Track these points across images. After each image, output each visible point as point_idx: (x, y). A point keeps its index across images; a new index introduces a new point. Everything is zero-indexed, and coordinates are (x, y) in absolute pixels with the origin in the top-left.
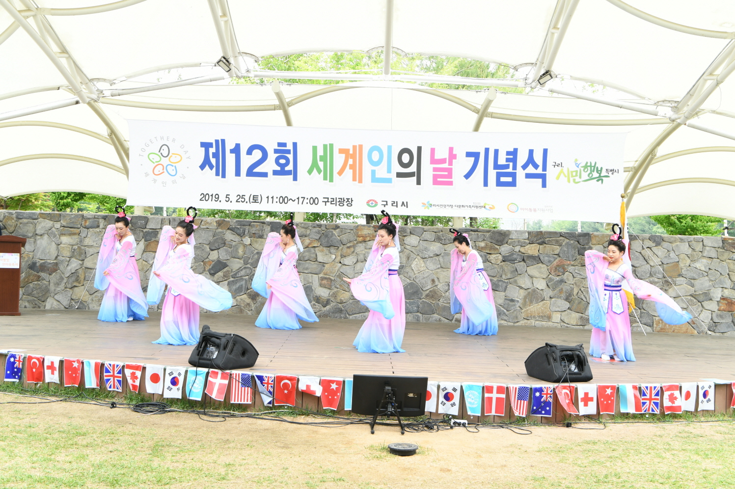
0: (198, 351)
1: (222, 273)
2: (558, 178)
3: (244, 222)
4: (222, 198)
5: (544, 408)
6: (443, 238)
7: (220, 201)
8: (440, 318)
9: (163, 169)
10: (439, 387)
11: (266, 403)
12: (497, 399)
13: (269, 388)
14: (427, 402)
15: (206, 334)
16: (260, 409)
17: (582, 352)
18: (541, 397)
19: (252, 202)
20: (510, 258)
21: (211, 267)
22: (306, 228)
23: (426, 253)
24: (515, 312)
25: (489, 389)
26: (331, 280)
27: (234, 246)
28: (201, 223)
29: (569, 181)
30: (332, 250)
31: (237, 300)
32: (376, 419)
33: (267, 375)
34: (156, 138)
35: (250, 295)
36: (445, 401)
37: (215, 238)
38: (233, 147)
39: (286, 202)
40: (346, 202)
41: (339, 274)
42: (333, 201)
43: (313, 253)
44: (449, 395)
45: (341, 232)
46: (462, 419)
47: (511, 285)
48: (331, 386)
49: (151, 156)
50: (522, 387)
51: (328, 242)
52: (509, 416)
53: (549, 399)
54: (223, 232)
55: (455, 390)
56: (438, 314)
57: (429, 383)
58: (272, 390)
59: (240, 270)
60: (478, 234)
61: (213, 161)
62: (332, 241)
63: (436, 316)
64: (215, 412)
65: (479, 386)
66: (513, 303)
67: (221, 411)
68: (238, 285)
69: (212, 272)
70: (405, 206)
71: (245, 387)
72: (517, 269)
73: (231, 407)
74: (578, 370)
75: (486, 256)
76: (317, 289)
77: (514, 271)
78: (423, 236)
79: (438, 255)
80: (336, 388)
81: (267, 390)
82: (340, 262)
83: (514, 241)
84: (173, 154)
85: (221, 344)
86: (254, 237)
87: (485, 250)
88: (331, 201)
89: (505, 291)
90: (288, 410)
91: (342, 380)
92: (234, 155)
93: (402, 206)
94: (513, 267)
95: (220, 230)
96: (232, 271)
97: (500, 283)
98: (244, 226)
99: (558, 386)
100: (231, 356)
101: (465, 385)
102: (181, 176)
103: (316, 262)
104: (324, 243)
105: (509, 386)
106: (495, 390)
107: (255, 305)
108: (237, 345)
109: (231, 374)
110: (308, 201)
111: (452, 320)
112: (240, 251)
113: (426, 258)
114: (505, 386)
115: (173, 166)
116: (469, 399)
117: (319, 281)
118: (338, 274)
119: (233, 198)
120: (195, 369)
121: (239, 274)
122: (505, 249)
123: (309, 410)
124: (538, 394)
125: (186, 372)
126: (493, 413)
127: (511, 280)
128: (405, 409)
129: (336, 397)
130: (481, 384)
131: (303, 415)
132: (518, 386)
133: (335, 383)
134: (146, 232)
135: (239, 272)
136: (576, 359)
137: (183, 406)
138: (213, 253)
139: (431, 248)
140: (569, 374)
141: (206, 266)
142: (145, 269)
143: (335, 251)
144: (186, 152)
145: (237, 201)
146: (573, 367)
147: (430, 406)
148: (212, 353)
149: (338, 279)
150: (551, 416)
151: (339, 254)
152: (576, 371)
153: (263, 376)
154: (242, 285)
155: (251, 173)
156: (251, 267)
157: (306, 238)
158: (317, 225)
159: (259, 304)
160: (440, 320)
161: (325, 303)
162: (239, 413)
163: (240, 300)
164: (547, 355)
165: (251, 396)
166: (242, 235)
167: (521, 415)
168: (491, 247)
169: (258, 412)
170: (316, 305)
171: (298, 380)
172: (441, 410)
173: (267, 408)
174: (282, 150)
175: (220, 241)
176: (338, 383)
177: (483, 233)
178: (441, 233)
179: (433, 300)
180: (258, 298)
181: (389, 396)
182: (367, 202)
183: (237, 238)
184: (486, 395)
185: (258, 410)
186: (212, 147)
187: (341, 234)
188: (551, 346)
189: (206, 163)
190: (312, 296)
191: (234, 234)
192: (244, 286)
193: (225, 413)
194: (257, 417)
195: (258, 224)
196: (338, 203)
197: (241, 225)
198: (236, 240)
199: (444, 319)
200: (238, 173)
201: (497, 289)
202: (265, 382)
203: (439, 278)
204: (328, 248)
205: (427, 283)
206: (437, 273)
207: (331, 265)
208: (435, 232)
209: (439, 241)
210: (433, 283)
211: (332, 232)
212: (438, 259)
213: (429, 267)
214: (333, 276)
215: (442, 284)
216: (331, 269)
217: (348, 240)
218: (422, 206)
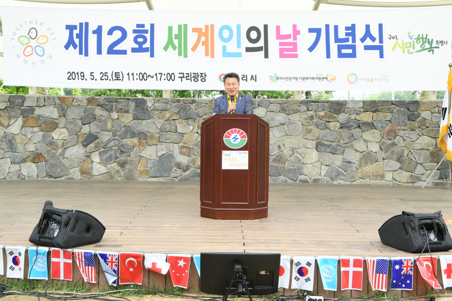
0: (39, 229)
1: (94, 145)
2: (394, 49)
3: (111, 99)
4: (88, 76)
5: (404, 282)
6: (287, 109)
7: (86, 80)
8: (286, 179)
9: (32, 51)
10: (292, 261)
11: (110, 283)
12: (354, 272)
13: (114, 267)
14: (280, 277)
15: (47, 210)
16: (104, 289)
17: (441, 220)
18: (400, 269)
19: (115, 80)
20: (346, 125)
21: (83, 139)
22: (167, 103)
23: (272, 122)
24: (352, 173)
25: (346, 263)
26: (190, 148)
27: (103, 121)
28: (73, 100)
29: (404, 52)
30: (190, 122)
31: (108, 168)
32: (227, 297)
33: (111, 253)
34: (25, 22)
35: (119, 163)
36: (299, 276)
37: (86, 113)
38: (95, 28)
39: (145, 79)
40: (200, 77)
41: (197, 143)
42: (188, 76)
43: (174, 125)
44: (303, 270)
45: (198, 105)
46: (317, 295)
47: (348, 149)
48: (179, 263)
49: (21, 39)
50: (381, 260)
51: (186, 115)
52: (367, 291)
53: (409, 271)
54: (93, 108)
55: (309, 264)
56: (284, 176)
57: (282, 257)
58: (116, 269)
59: (109, 141)
60: (318, 105)
61: (77, 41)
62: (189, 114)
63: (282, 178)
64: (57, 294)
65: (334, 260)
66: (350, 165)
67: (63, 293)
68: (108, 155)
69: (85, 144)
70: (254, 80)
71: (89, 266)
72: (353, 134)
73: (74, 287)
74: (438, 239)
75: (325, 124)
76: (178, 156)
77: (350, 136)
78: (270, 107)
79: (283, 124)
80: (184, 265)
81: (112, 268)
82: (197, 132)
83: (351, 110)
84: (40, 36)
85: (62, 221)
86: (121, 112)
87: (325, 119)
88: (187, 77)
89: (343, 154)
90: (134, 290)
91: (189, 256)
92: (96, 35)
93: (251, 80)
94: (350, 133)
95: (90, 107)
96: (102, 143)
97: (338, 148)
98: (111, 102)
99: (419, 258)
100: (73, 234)
101: (319, 259)
102: (49, 56)
103: (176, 133)
104: (183, 115)
105: (366, 258)
106: (351, 263)
107: (124, 172)
108: (80, 222)
109: (73, 253)
110: (165, 77)
111: (297, 181)
112: (109, 125)
113: (272, 127)
114: (362, 258)
115: (40, 47)
116: (324, 273)
117: (179, 149)
118: (195, 143)
119: (98, 76)
120: (35, 248)
121: (108, 145)
122: (342, 117)
123: (156, 289)
124: (397, 267)
125: (27, 251)
126: (350, 287)
127: (348, 144)
128: (257, 288)
129: (184, 275)
130: (337, 258)
131: (149, 294)
132: (375, 259)
133: (182, 260)
134: (24, 109)
135: (108, 143)
136: (436, 228)
137: (23, 287)
138: (85, 127)
139: (277, 118)
140: (430, 244)
141: (79, 138)
142: (24, 142)
143: (192, 123)
144: (52, 34)
145: (101, 79)
146: (432, 237)
147: (283, 282)
148: (54, 231)
149: (196, 148)
150: (412, 290)
151: (197, 125)
152: (436, 240)
153: (106, 255)
154: (111, 155)
155: (111, 51)
156: (119, 139)
157: (166, 112)
158: (176, 100)
159: (128, 171)
160: (286, 181)
161: (185, 168)
162: (82, 294)
163: (110, 168)
164: (404, 224)
165: (95, 276)
166: (110, 111)
167: (380, 289)
168: (330, 115)
169: (102, 292)
170: (177, 171)
171: (144, 257)
172: (295, 285)
173: (112, 287)
174: (140, 31)
175: (90, 116)
176: (185, 259)
177: (322, 104)
178: (286, 105)
179: (280, 164)
180: (126, 166)
181: (239, 275)
182: (219, 77)
183: (106, 114)
184: (343, 269)
185: (102, 291)
186: (76, 29)
187: (197, 108)
188: (408, 215)
189: (70, 43)
190: (173, 163)
191: (103, 110)
192: (113, 155)
193: (68, 294)
194: (101, 297)
195: (124, 100)
196: (193, 79)
197: (108, 102)
198: (105, 115)
199: (290, 180)
200: (99, 52)
201: (336, 153)
202: (109, 260)
203: (284, 144)
204: (187, 120)
205: (274, 149)
206: (283, 140)
207: (189, 135)
208: (280, 104)
209: (284, 112)
210: (280, 148)
211: (189, 106)
212: (283, 128)
213: (275, 135)
214: (191, 145)
215: (287, 150)
216: (189, 138)
217: (204, 113)
218: (269, 80)
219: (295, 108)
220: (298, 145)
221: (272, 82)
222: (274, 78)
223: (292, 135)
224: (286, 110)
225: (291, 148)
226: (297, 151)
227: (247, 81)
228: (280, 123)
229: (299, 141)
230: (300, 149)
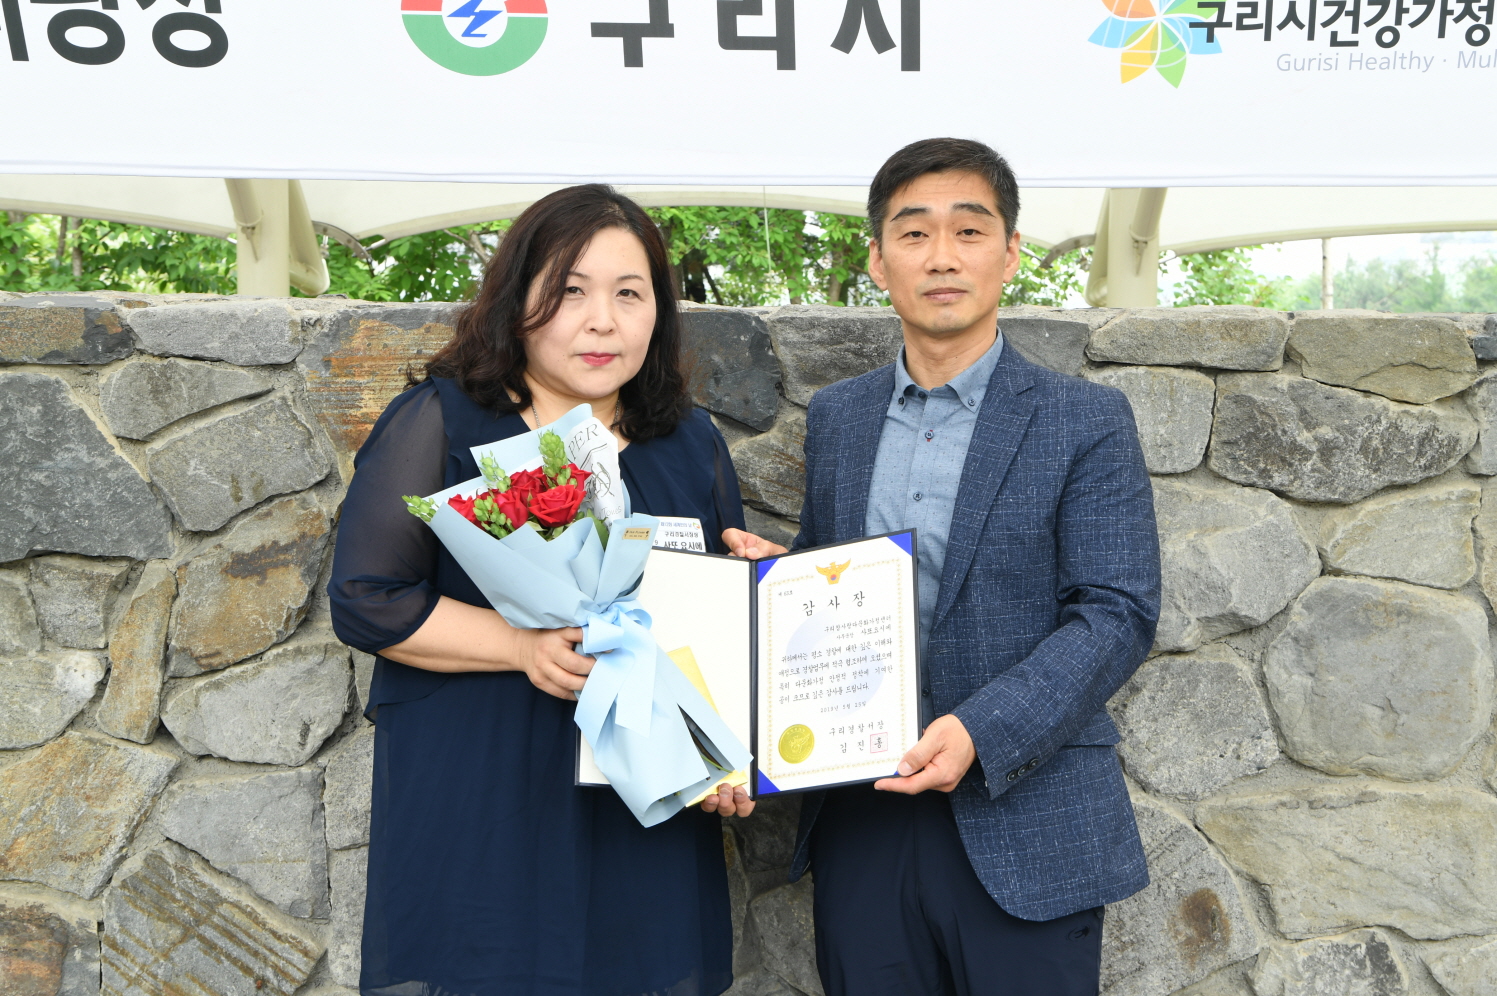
6: (1304, 437)
26: (64, 939)
30: (65, 597)
41: (154, 861)
45: (160, 388)
62: (46, 498)
70: (882, 42)
79: (1247, 628)
82: (160, 733)
93: (844, 41)
118: (134, 864)
143: (90, 611)
149: (141, 923)
151: (147, 644)
178: (1284, 379)
187: (154, 416)
203: (1265, 878)
204: (18, 579)
205: (1138, 942)
206: (1244, 823)
207: (46, 767)
208: (1214, 372)
209: (1264, 473)
210: (1206, 934)
211: (47, 394)
212: (1246, 671)
213: (1149, 759)
214: (74, 896)
215: (1301, 953)
216: (52, 808)
217: (245, 485)
218: (1096, 38)
219: (1414, 429)
220: (1445, 901)
221: (1128, 74)
222: (1159, 18)
223: (1371, 771)
224: (1295, 448)
225: (1350, 926)
226: (1438, 970)
227: (787, 61)
228: (1213, 611)
229: (1463, 842)
230: (1476, 948)
